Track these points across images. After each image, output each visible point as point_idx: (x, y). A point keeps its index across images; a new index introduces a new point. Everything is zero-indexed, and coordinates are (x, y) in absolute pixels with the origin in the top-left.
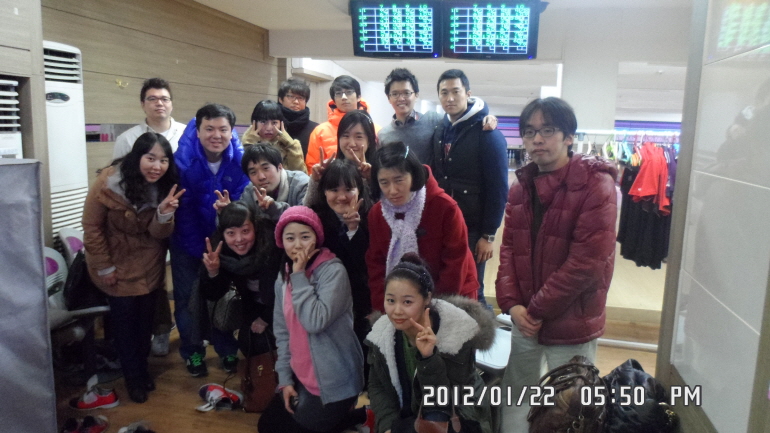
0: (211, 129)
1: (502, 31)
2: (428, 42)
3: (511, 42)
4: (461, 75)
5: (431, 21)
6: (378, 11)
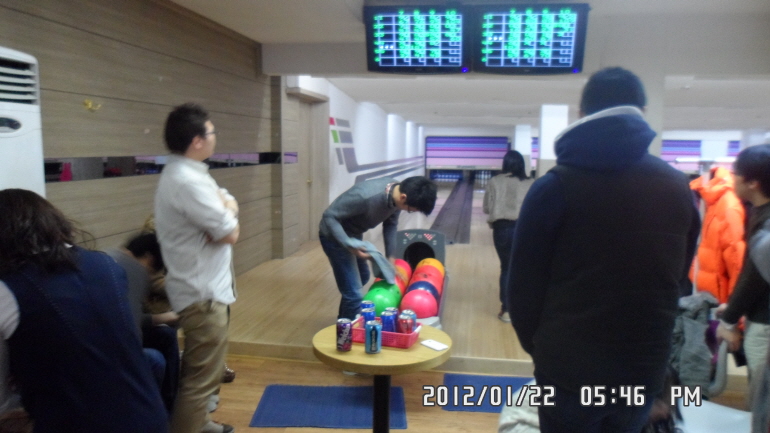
1: (543, 41)
3: (554, 54)
5: (460, 29)
6: (397, 19)
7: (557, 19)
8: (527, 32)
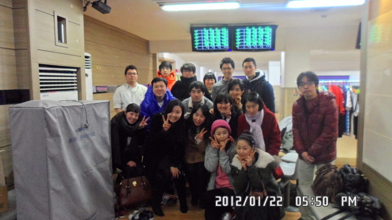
0: (157, 87)
1: (259, 39)
2: (226, 44)
3: (264, 44)
4: (253, 60)
5: (227, 35)
6: (203, 32)
7: (264, 30)
8: (253, 36)
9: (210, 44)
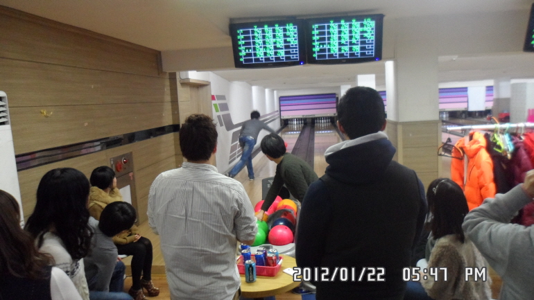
1: (354, 40)
3: (362, 49)
5: (296, 36)
6: (253, 32)
9: (265, 54)
